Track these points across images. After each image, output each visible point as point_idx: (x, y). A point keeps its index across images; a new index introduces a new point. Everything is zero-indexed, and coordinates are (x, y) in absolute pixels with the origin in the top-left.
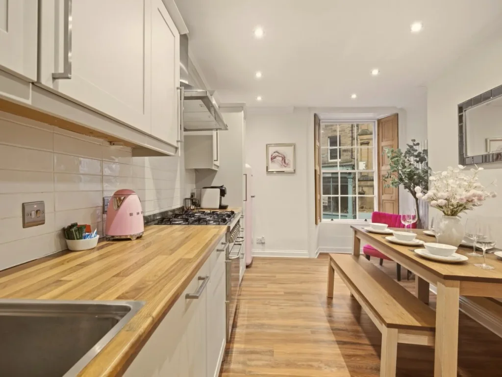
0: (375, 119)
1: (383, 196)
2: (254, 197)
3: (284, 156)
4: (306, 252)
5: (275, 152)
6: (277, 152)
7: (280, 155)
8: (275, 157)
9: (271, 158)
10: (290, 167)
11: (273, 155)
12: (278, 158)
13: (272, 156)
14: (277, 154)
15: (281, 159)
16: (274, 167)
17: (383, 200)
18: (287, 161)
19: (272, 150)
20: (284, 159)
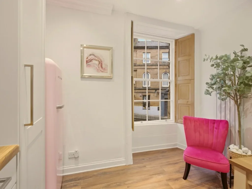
0: (173, 39)
1: (179, 101)
2: (60, 108)
3: (101, 60)
4: (122, 159)
5: (90, 55)
6: (93, 55)
7: (97, 59)
8: (91, 60)
9: (87, 61)
10: (107, 72)
11: (89, 58)
12: (94, 62)
13: (87, 58)
14: (92, 57)
15: (97, 62)
16: (89, 72)
17: (179, 104)
18: (103, 66)
19: (87, 52)
20: (101, 63)
